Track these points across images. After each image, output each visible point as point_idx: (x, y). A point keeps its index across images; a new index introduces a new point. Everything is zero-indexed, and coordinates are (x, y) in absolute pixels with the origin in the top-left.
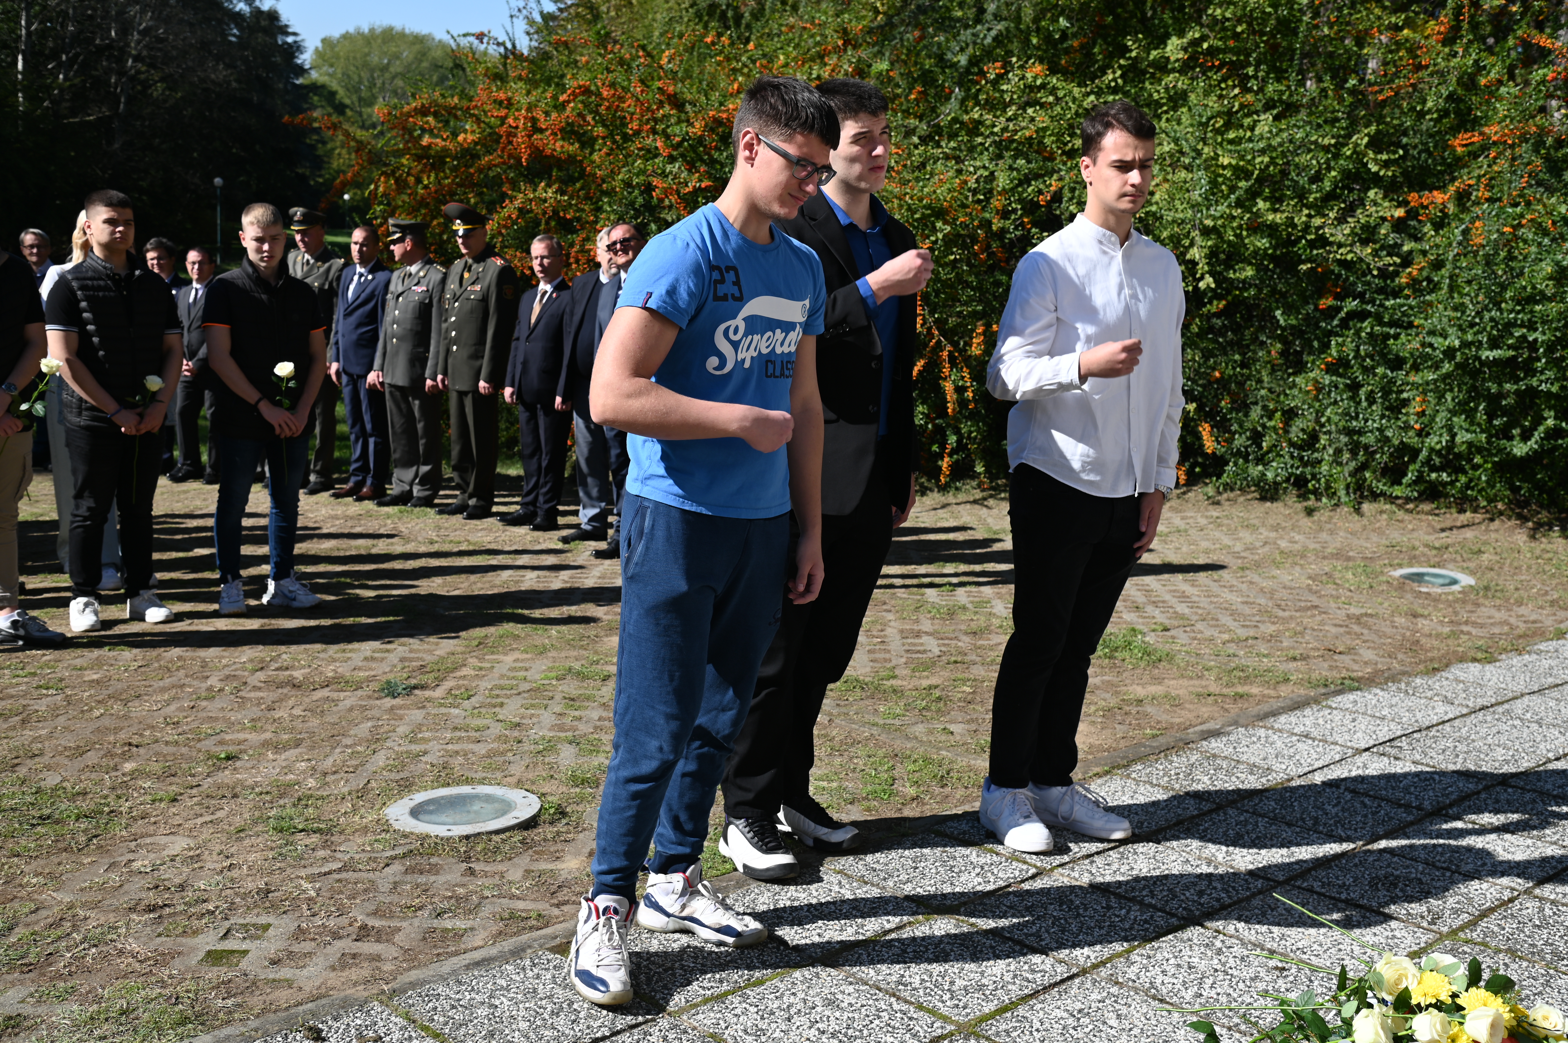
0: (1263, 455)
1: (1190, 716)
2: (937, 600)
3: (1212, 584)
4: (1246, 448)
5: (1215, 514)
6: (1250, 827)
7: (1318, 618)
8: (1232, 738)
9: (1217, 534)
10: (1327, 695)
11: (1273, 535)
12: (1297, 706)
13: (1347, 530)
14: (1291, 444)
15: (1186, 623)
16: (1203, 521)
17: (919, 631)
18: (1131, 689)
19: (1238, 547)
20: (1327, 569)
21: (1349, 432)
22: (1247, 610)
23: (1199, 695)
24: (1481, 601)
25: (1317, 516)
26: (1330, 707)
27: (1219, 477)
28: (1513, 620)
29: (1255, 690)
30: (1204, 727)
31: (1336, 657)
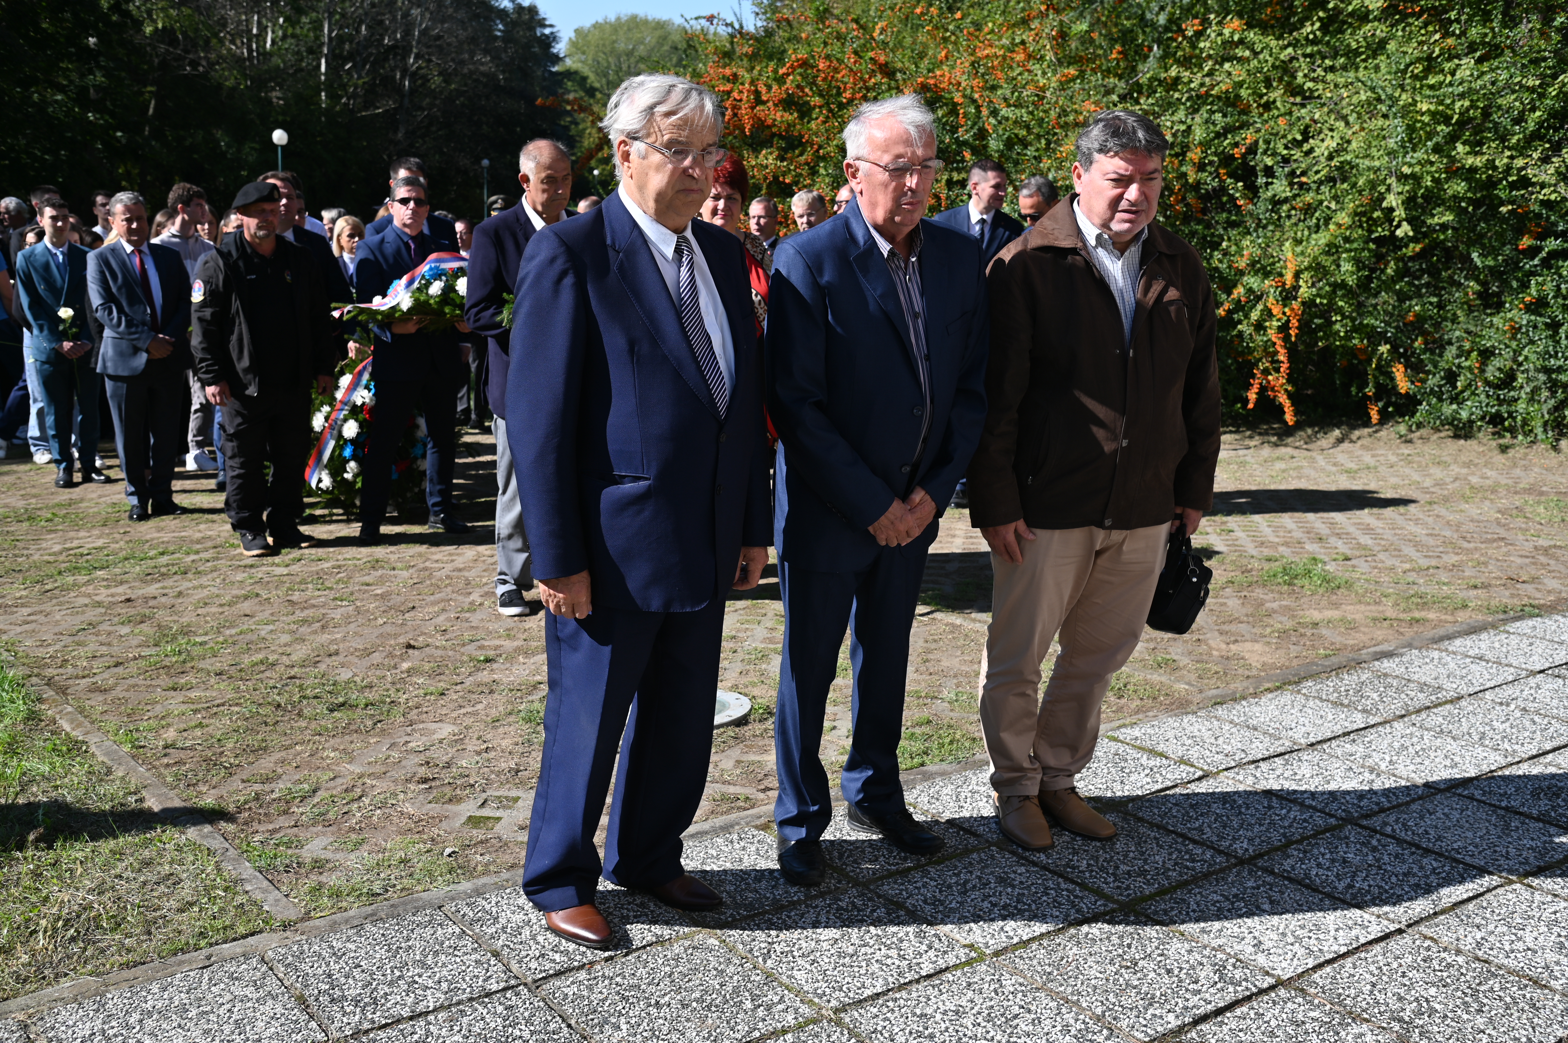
0: (1458, 395)
1: (1364, 638)
3: (1397, 517)
4: (1440, 387)
5: (1406, 452)
6: (1415, 740)
7: (1504, 549)
8: (1405, 659)
9: (1407, 471)
10: (1505, 621)
11: (1465, 471)
12: (1474, 630)
13: (1542, 467)
14: (1487, 383)
15: (1367, 553)
16: (1393, 459)
18: (1307, 613)
19: (1428, 483)
20: (1518, 503)
21: (1547, 371)
22: (1431, 542)
23: (1374, 619)
25: (1511, 453)
26: (1508, 632)
27: (1412, 415)
29: (1432, 615)
30: (1378, 649)
31: (1518, 586)
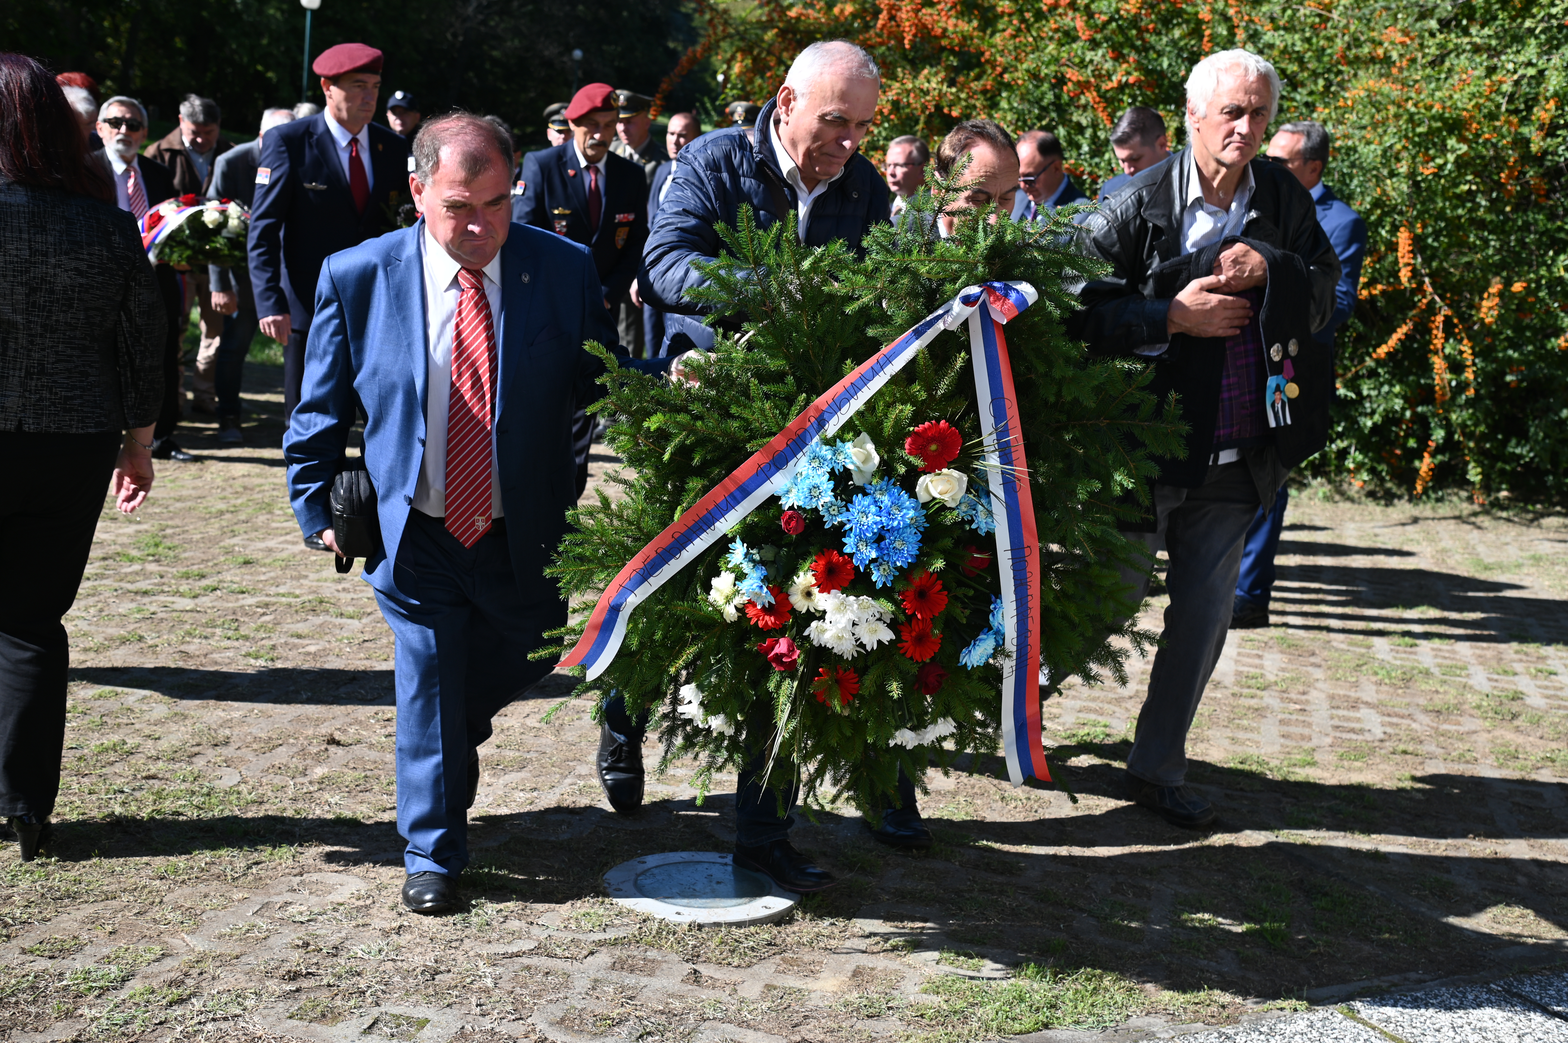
2: (1389, 657)
17: (1357, 700)
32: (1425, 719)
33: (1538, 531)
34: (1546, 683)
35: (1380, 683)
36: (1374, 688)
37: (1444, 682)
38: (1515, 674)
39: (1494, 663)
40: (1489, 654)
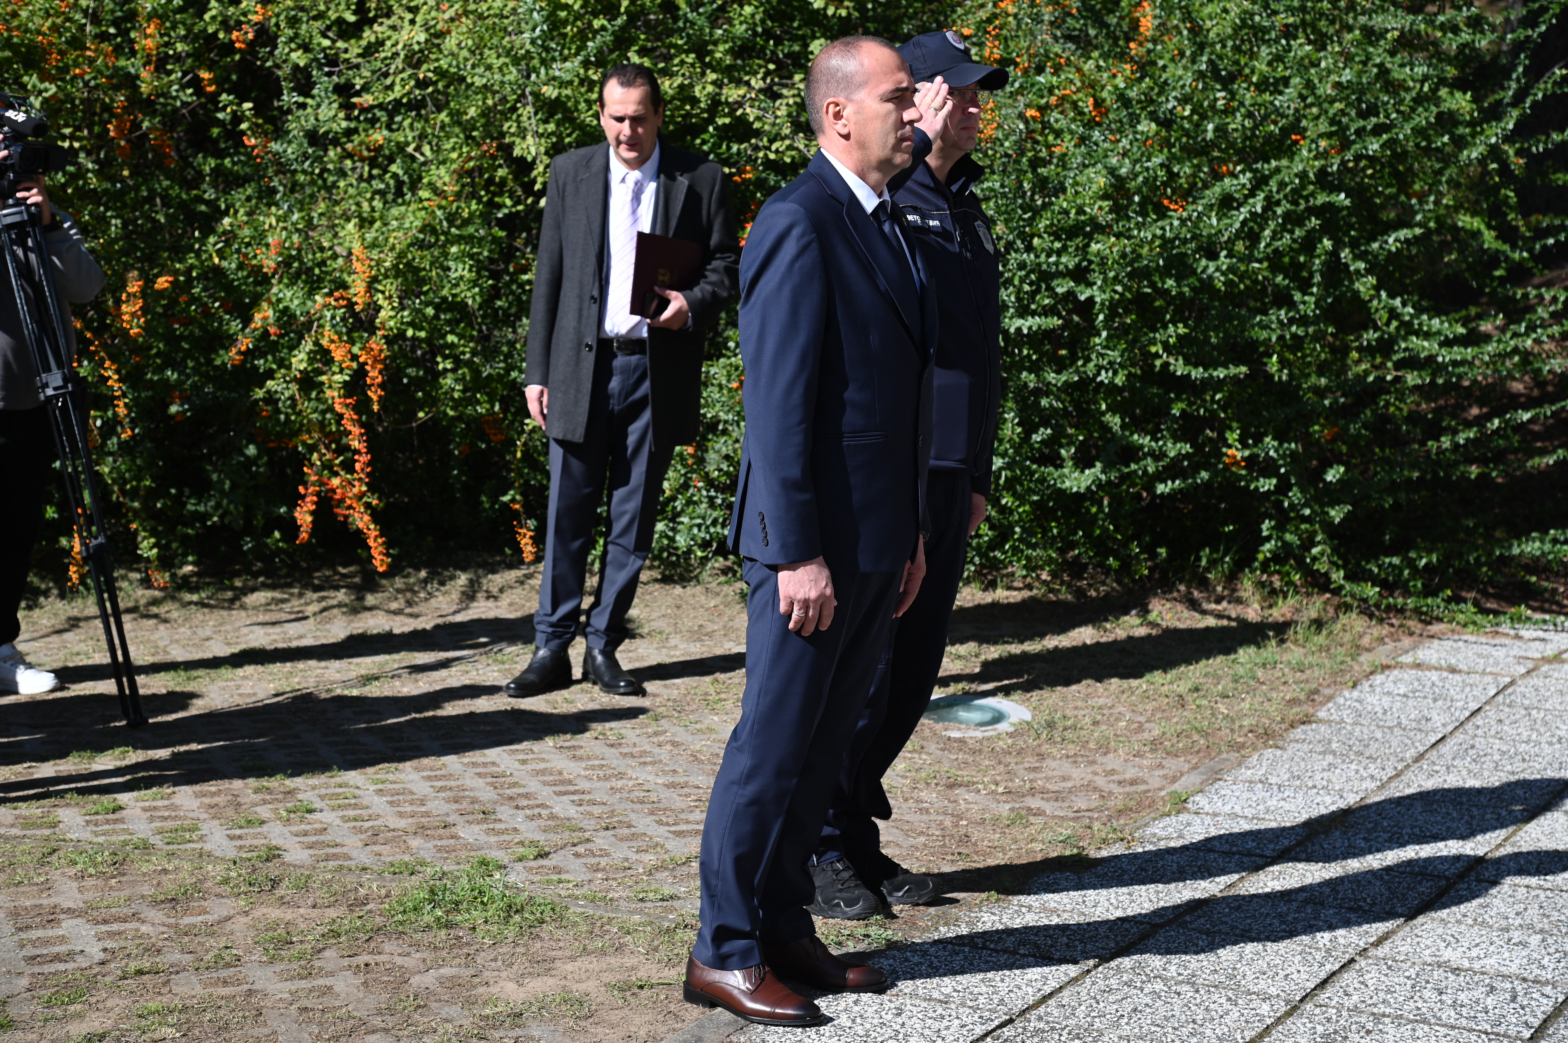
15: (574, 837)
17: (54, 910)
18: (495, 990)
23: (623, 989)
24: (1045, 748)
28: (1100, 781)
32: (156, 915)
33: (243, 613)
34: (303, 827)
35: (81, 876)
36: (75, 884)
37: (172, 855)
38: (263, 822)
39: (230, 812)
40: (220, 800)
